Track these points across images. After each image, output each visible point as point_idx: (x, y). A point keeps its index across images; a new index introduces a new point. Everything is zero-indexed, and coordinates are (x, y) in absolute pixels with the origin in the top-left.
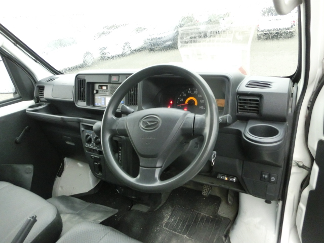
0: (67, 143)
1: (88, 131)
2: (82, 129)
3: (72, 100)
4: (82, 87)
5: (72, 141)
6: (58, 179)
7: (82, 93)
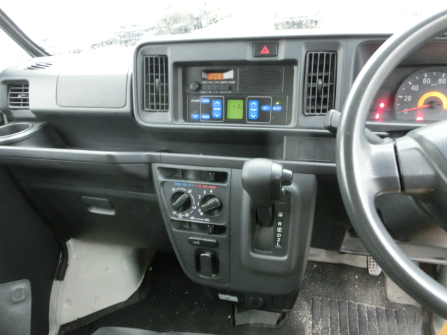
0: (94, 211)
1: (177, 182)
2: (161, 178)
3: (127, 109)
4: (157, 77)
5: (111, 207)
6: (56, 284)
7: (157, 92)
